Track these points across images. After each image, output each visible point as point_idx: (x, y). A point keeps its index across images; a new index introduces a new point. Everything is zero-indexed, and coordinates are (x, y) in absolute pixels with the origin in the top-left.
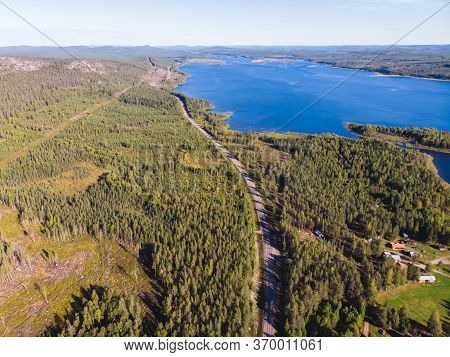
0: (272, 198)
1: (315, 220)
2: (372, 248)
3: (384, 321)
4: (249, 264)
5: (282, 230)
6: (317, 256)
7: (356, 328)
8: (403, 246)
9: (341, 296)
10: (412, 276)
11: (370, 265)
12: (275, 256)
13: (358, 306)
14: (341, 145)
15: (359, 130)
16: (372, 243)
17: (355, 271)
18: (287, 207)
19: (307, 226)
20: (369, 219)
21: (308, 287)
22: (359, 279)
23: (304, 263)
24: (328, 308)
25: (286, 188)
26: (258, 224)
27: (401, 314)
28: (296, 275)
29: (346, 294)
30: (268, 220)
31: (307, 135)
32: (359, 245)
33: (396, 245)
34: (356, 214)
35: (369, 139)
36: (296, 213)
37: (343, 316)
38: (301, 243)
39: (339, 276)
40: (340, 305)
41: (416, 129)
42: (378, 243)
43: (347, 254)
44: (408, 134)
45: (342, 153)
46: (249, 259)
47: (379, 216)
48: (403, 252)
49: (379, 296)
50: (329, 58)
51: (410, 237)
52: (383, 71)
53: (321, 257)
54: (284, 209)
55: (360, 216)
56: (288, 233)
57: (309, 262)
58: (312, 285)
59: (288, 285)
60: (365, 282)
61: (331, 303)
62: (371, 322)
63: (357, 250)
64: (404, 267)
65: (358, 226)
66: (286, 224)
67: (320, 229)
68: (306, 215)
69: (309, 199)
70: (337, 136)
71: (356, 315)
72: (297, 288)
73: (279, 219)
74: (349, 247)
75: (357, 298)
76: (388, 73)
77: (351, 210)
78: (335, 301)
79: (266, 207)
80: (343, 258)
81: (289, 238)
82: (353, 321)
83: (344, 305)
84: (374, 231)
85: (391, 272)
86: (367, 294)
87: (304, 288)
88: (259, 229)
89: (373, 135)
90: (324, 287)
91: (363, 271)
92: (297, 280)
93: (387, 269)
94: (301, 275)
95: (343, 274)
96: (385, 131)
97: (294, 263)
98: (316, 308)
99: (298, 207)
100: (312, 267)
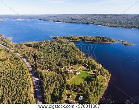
0: (33, 63)
1: (47, 66)
2: (64, 69)
3: (71, 88)
4: (29, 86)
5: (38, 72)
6: (50, 76)
7: (64, 92)
8: (71, 67)
9: (59, 85)
10: (75, 74)
11: (65, 74)
12: (37, 80)
13: (64, 86)
14: (51, 43)
15: (55, 38)
16: (64, 68)
17: (61, 77)
18: (38, 64)
19: (45, 69)
20: (62, 62)
21: (49, 86)
22: (62, 79)
23: (47, 79)
24: (56, 90)
25: (37, 59)
26: (30, 72)
27: (74, 85)
28: (45, 84)
29: (60, 84)
30: (33, 70)
31: (40, 41)
32: (61, 70)
33: (70, 67)
34: (58, 62)
35: (58, 40)
36: (41, 65)
37: (60, 91)
38: (45, 74)
39: (57, 80)
40: (59, 88)
41: (69, 36)
42: (65, 68)
43: (58, 73)
44: (67, 38)
45: (51, 45)
46: (29, 84)
47: (64, 61)
48: (72, 68)
49: (68, 82)
50: (42, 18)
51: (73, 64)
52: (58, 21)
53: (51, 77)
54: (37, 65)
55: (60, 62)
56: (40, 72)
57: (48, 79)
58: (50, 85)
59: (43, 87)
60: (64, 79)
61: (56, 88)
62: (68, 90)
63: (61, 71)
64: (73, 72)
65: (59, 65)
66: (39, 70)
67: (49, 68)
68: (44, 65)
69: (44, 60)
70: (49, 41)
71: (64, 89)
72: (46, 87)
73: (36, 69)
74: (58, 71)
75: (63, 84)
76: (59, 22)
77: (57, 61)
78: (58, 87)
79: (31, 66)
80: (57, 75)
81: (41, 73)
82: (63, 91)
83: (60, 87)
84: (64, 65)
85: (70, 74)
86: (65, 82)
87: (48, 87)
88: (30, 74)
89: (59, 39)
90: (54, 85)
91: (63, 77)
92: (46, 85)
93: (69, 74)
94: (46, 83)
95: (58, 79)
96: (61, 38)
97: (43, 80)
98: (53, 91)
99: (42, 64)
100: (49, 80)
